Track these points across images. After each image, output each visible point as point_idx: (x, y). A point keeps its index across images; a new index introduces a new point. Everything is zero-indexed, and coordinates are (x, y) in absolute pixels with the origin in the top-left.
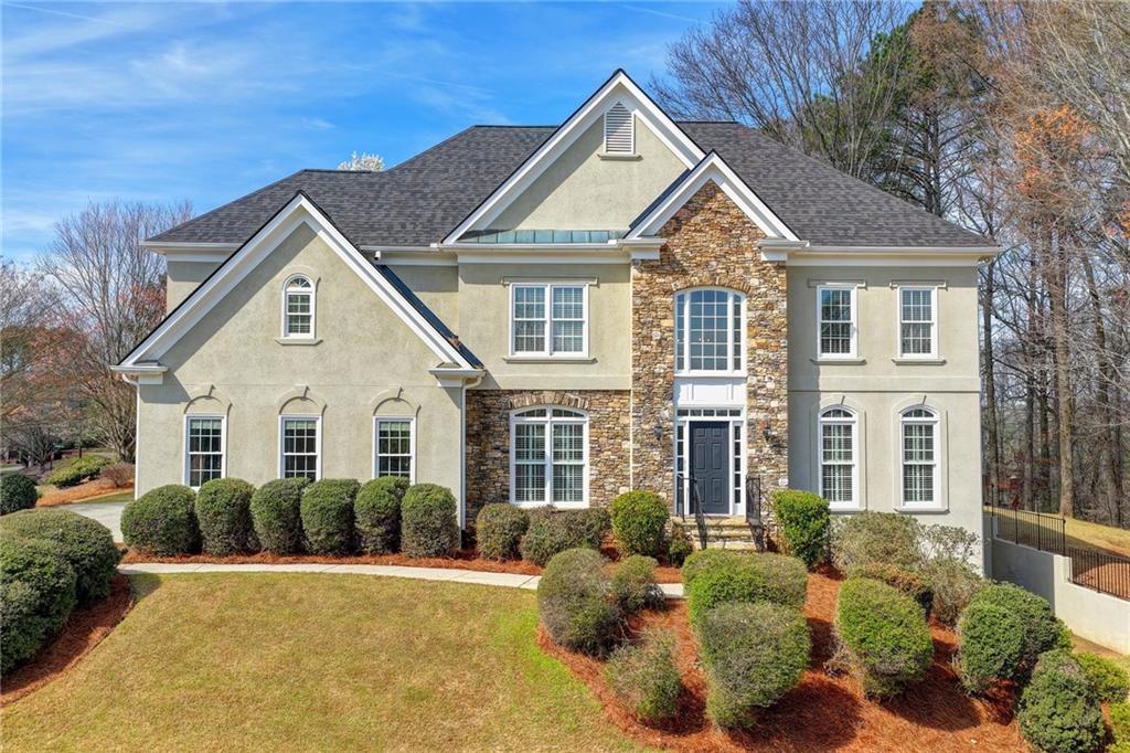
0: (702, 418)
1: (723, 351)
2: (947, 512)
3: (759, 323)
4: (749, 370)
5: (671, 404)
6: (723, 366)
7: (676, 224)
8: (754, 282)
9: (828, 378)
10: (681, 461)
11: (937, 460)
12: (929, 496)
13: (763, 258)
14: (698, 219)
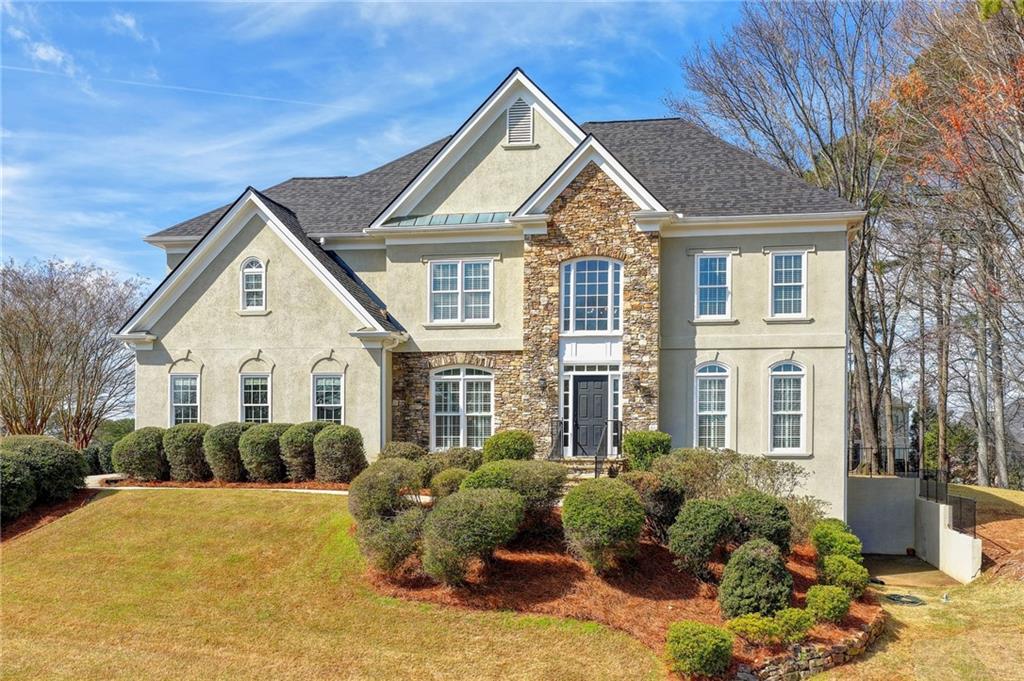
0: (586, 373)
1: (603, 313)
2: (811, 457)
3: (635, 287)
4: (625, 329)
5: (556, 360)
6: (603, 326)
7: (562, 201)
8: (630, 251)
9: (704, 337)
10: (566, 410)
11: (804, 410)
12: (796, 443)
13: (638, 229)
14: (581, 197)
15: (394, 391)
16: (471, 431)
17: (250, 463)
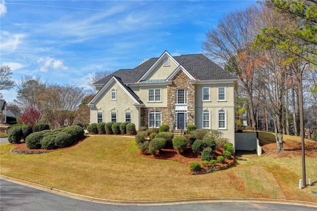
0: (180, 112)
1: (183, 100)
2: (227, 130)
3: (190, 95)
4: (188, 103)
5: (174, 110)
6: (183, 103)
7: (175, 78)
8: (189, 88)
9: (204, 105)
10: (176, 120)
11: (225, 120)
12: (224, 127)
13: (190, 83)
14: (179, 77)
15: (141, 115)
16: (157, 124)
17: (114, 131)
